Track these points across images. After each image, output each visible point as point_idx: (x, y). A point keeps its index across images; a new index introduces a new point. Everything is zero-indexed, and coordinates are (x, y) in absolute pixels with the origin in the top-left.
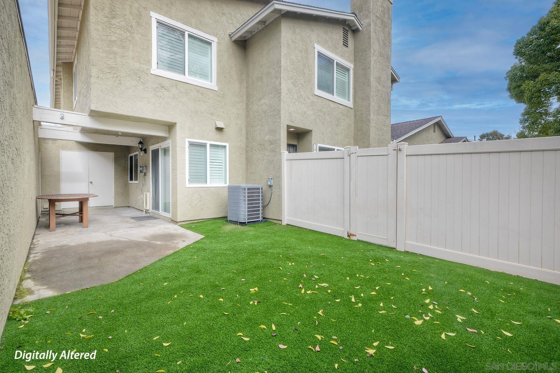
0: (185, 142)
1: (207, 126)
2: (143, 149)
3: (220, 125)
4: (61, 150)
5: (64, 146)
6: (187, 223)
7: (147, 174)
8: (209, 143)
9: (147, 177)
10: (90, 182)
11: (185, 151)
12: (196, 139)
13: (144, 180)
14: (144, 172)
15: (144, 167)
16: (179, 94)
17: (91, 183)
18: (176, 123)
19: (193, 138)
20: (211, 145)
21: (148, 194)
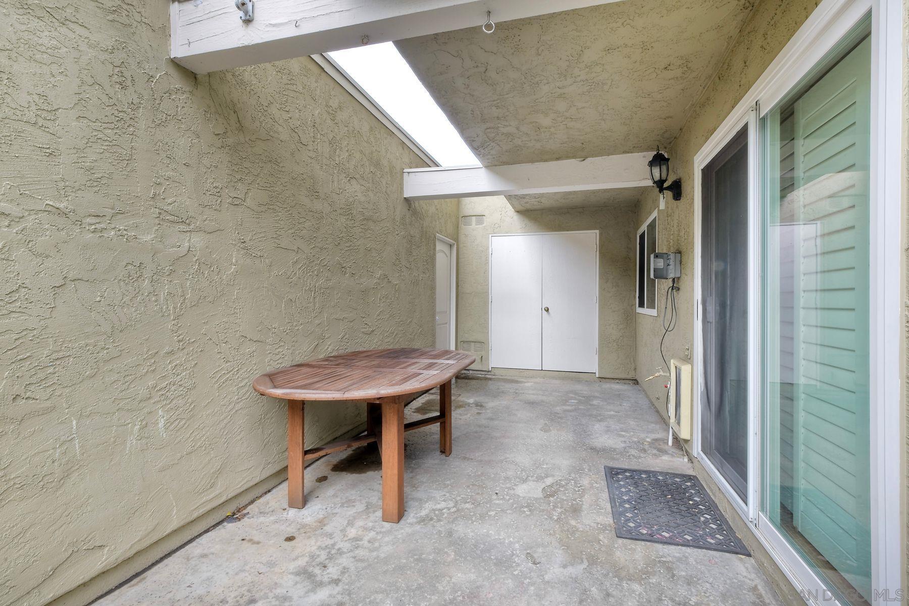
2: (666, 185)
4: (490, 235)
5: (497, 225)
7: (683, 285)
9: (681, 297)
10: (543, 309)
13: (669, 306)
14: (672, 275)
15: (672, 256)
17: (547, 310)
21: (686, 369)
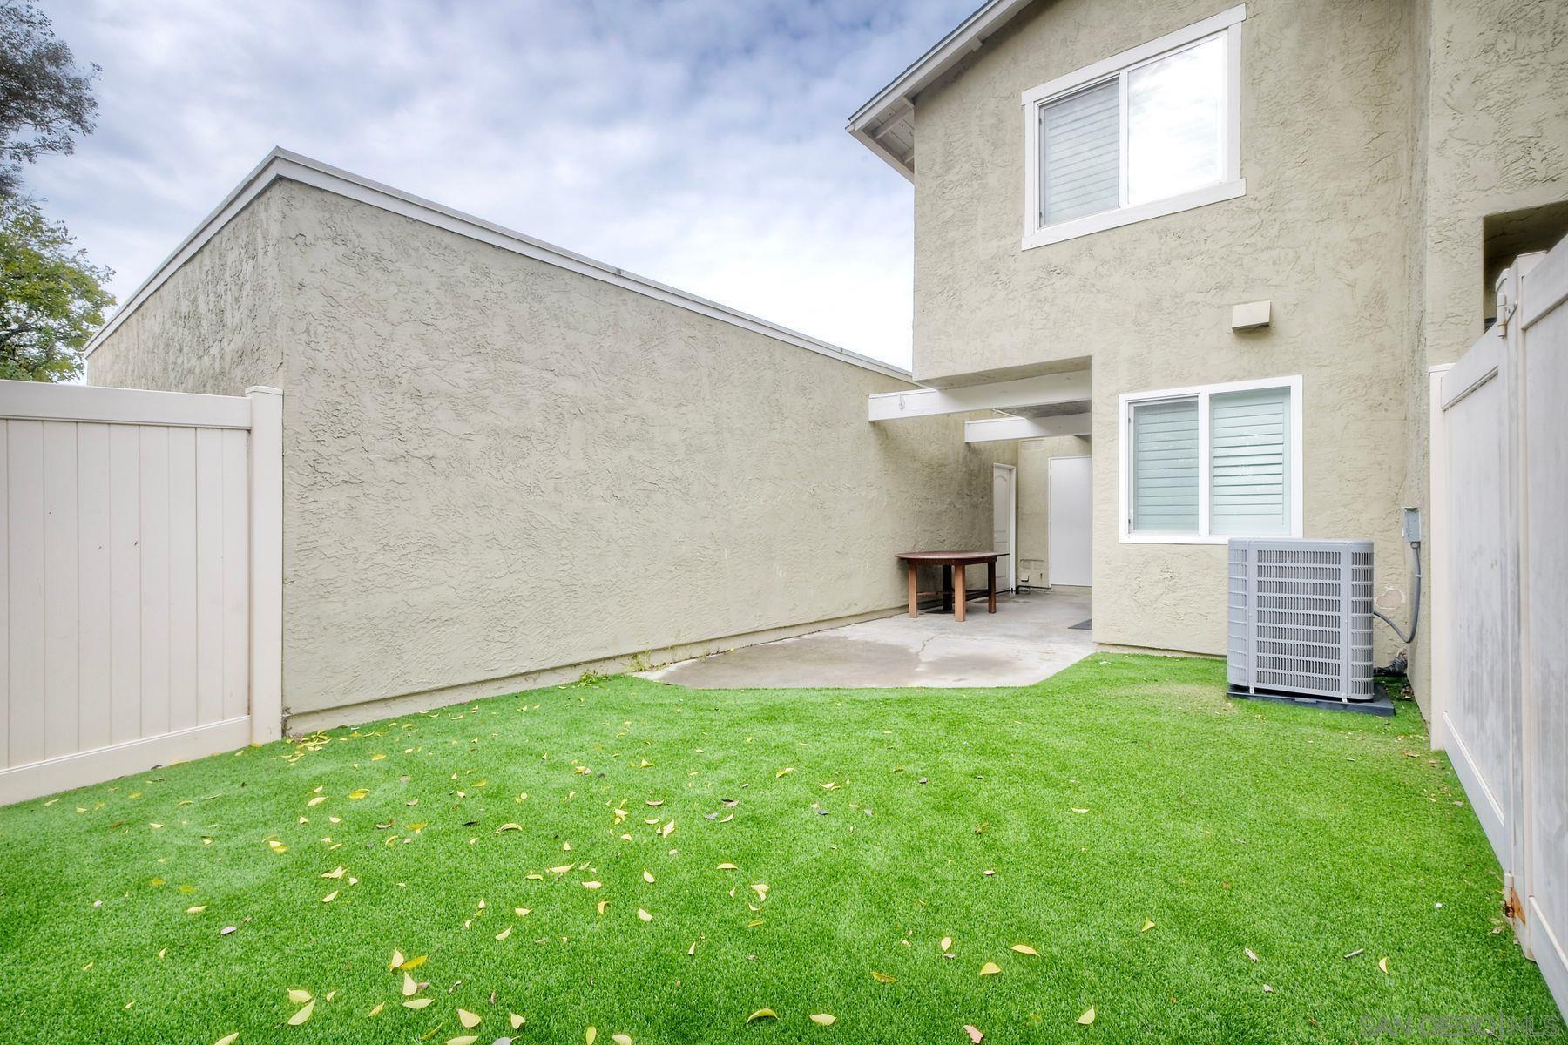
0: (1116, 406)
1: (1197, 336)
3: (1255, 314)
4: (1049, 458)
5: (1055, 449)
6: (1126, 651)
8: (1204, 392)
11: (1116, 433)
12: (1157, 388)
16: (1100, 269)
18: (1090, 358)
19: (1146, 386)
20: (1215, 399)
